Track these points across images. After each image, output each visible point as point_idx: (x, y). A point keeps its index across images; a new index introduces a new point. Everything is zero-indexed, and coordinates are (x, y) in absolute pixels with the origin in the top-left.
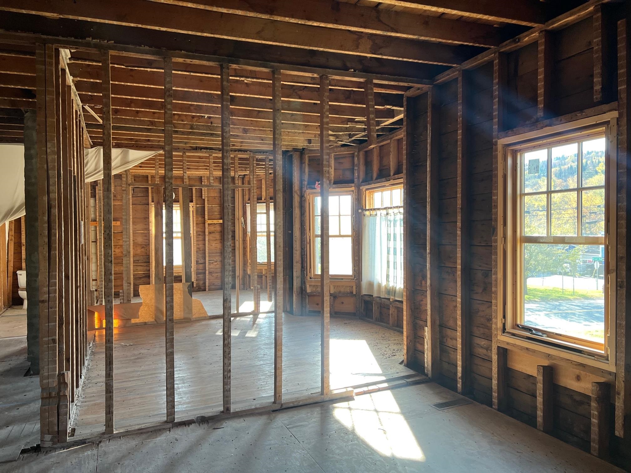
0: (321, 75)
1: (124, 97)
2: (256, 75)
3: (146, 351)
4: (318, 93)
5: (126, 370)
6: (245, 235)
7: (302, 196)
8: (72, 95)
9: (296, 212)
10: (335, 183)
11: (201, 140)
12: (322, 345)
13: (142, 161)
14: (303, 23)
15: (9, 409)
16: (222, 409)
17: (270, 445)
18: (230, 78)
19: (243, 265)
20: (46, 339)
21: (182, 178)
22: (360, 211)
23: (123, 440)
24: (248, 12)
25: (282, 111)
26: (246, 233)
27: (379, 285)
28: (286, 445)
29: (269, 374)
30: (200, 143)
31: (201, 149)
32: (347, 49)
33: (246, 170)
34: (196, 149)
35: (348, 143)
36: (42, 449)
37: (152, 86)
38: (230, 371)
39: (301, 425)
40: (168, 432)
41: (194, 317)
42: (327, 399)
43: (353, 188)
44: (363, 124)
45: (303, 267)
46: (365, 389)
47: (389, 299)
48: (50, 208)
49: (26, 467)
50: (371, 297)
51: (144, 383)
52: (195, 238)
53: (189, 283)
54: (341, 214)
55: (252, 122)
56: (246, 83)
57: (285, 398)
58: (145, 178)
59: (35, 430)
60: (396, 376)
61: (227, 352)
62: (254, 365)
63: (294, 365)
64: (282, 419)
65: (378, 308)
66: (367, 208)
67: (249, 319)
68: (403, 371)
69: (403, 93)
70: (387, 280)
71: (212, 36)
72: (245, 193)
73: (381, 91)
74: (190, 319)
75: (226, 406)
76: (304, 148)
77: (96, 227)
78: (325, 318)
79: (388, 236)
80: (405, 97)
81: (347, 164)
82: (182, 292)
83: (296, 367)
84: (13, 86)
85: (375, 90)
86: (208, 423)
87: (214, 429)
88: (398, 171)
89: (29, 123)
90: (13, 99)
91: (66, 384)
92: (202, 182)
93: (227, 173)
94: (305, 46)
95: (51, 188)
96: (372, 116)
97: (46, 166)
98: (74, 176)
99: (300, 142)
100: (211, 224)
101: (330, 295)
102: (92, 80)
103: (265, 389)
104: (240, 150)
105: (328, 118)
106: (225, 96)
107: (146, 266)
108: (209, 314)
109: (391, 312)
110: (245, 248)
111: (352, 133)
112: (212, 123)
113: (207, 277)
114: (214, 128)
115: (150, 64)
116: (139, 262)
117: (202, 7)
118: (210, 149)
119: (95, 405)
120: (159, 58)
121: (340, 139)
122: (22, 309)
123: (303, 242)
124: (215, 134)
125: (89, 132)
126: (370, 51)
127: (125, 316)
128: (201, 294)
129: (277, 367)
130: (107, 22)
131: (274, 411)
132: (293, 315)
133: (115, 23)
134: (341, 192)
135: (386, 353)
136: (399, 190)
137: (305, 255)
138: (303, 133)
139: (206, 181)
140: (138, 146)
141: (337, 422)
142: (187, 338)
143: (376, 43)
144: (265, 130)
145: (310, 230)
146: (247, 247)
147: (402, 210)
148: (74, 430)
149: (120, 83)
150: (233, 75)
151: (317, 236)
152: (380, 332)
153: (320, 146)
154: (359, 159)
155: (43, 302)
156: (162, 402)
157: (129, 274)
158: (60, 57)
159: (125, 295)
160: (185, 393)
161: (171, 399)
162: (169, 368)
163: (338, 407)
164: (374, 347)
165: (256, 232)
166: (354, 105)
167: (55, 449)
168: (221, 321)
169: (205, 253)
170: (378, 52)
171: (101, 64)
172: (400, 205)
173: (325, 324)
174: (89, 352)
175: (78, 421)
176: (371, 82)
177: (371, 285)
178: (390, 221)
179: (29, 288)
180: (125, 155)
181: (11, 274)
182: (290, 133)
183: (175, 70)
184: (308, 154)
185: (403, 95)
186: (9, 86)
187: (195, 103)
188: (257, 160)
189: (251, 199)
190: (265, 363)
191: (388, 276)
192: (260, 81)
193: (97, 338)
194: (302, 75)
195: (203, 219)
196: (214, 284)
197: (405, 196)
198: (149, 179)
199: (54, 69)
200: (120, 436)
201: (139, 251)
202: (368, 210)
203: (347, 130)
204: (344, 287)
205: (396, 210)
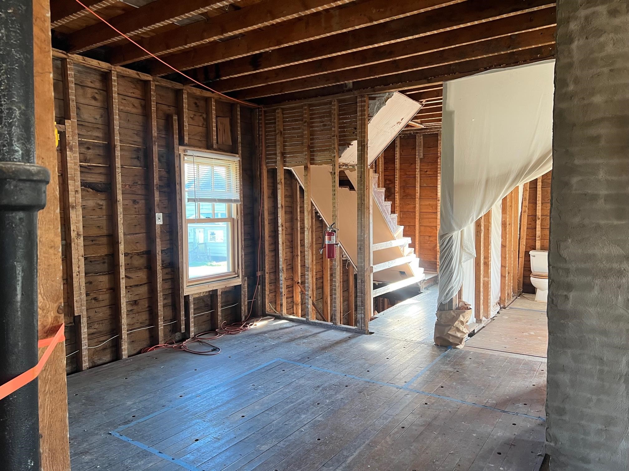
122: (534, 299)
181: (522, 254)
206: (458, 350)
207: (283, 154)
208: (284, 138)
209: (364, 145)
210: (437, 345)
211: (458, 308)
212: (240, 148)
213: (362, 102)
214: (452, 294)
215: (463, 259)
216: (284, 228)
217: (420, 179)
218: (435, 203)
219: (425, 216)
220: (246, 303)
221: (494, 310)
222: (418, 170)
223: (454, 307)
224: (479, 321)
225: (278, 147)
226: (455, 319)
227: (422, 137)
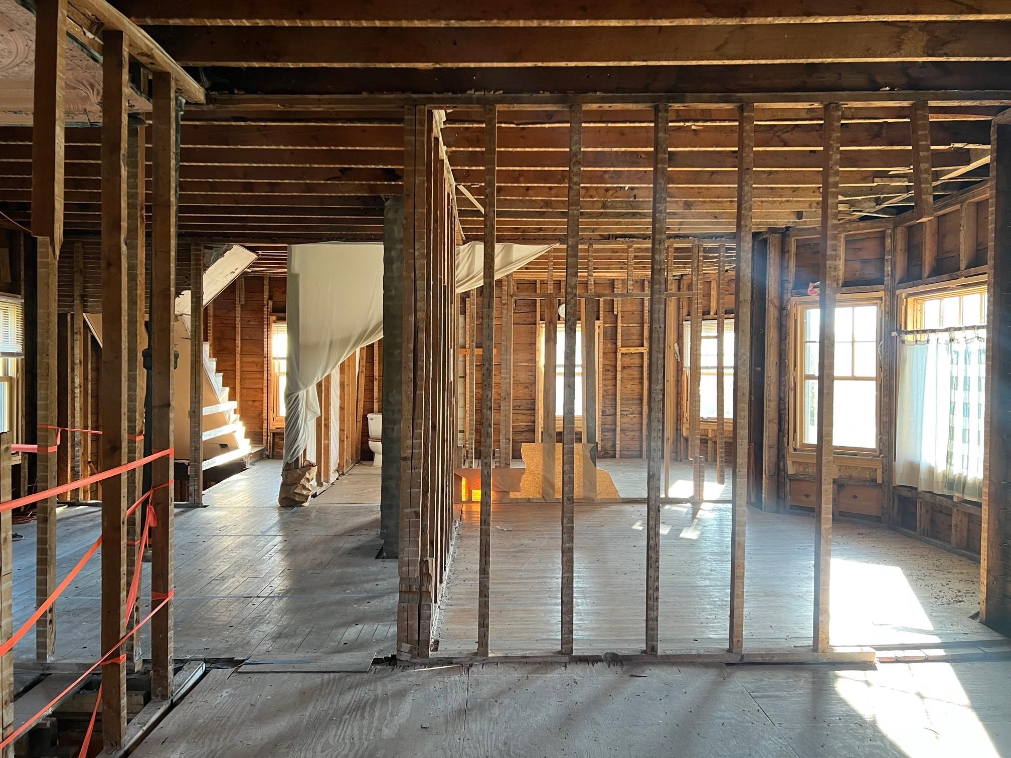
0: (826, 103)
1: (511, 168)
2: (710, 116)
3: (530, 541)
4: (820, 134)
5: (503, 566)
6: (680, 372)
7: (782, 309)
8: (445, 173)
9: (772, 335)
10: (845, 285)
11: (617, 223)
12: (817, 566)
13: (531, 259)
14: (798, 22)
15: (358, 601)
16: (643, 647)
17: (722, 718)
18: (670, 124)
19: (675, 421)
20: (407, 510)
21: (586, 284)
22: (894, 334)
23: (501, 669)
24: (704, 19)
25: (754, 169)
26: (682, 368)
27: (931, 471)
28: (750, 724)
29: (719, 603)
30: (615, 229)
31: (616, 238)
32: (878, 53)
33: (685, 267)
34: (609, 238)
35: (873, 213)
36: (398, 662)
37: (551, 149)
38: (657, 589)
39: (777, 697)
40: (563, 668)
41: (599, 497)
42: (825, 661)
43: (881, 294)
44: (905, 179)
45: (780, 430)
46: (900, 654)
47: (951, 498)
48: (416, 332)
49: (379, 683)
50: (914, 491)
51: (528, 590)
52: (601, 375)
53: (592, 445)
54: (856, 340)
55: (700, 191)
56: (694, 130)
57: (749, 646)
58: (532, 285)
59: (389, 635)
60: (963, 638)
61: (653, 559)
62: (695, 585)
63: (763, 594)
64: (742, 680)
65: (927, 511)
66: (909, 328)
67: (685, 510)
68: (977, 632)
69: (990, 118)
70: (947, 462)
71: (644, 63)
72: (681, 304)
73: (944, 118)
74: (594, 500)
75: (650, 643)
76: (789, 227)
77: (465, 356)
78: (822, 521)
79: (951, 382)
80: (994, 126)
81: (870, 250)
82: (582, 458)
83: (767, 598)
84: (373, 166)
85: (932, 117)
86: (623, 665)
87: (632, 676)
88: (977, 261)
89: (390, 215)
90: (372, 183)
91: (430, 576)
92: (614, 288)
93: (660, 275)
94: (800, 58)
95: (419, 304)
96: (924, 166)
97: (413, 274)
98: (445, 286)
99: (783, 218)
100: (626, 354)
101: (834, 482)
102: (470, 149)
103: (712, 627)
104: (677, 236)
105: (838, 176)
106: (660, 156)
107: (530, 415)
108: (622, 496)
109: (954, 522)
110: (679, 394)
111: (882, 196)
112: (635, 197)
113: (618, 437)
114: (638, 205)
115: (549, 117)
116: (521, 408)
117: (631, 23)
118: (629, 238)
119: (463, 611)
120: (563, 107)
121: (858, 207)
122: (372, 465)
123: (783, 388)
124: (640, 213)
125: (462, 222)
126: (924, 52)
127: (502, 487)
128: (608, 461)
129: (735, 595)
130: (495, 65)
131: (728, 664)
132: (761, 510)
133: (506, 65)
134: (856, 300)
135: (941, 594)
136: (978, 296)
137: (785, 409)
138: (788, 201)
139: (620, 286)
140: (525, 239)
141: (842, 702)
142: (589, 529)
143: (937, 37)
144: (721, 202)
145: (795, 366)
146: (682, 391)
147: (983, 333)
148: (437, 642)
149: (508, 149)
150: (674, 119)
151: (811, 377)
152: (930, 556)
153: (820, 222)
154: (894, 241)
155: (405, 459)
156: (554, 622)
157: (507, 426)
158: (434, 122)
159: (503, 456)
160: (588, 614)
161: (568, 619)
162: (566, 572)
163: (845, 678)
164: (917, 580)
165: (700, 368)
166: (889, 148)
167: (414, 665)
168: (644, 508)
169: (615, 400)
170: (941, 52)
171: (484, 125)
172: (979, 324)
173: (823, 531)
174: (455, 534)
175: (442, 630)
176: (925, 106)
177: (914, 468)
178: (957, 353)
179: (386, 438)
180: (508, 252)
181: (360, 418)
182: (764, 204)
183: (585, 122)
184: (796, 236)
185: (990, 121)
186: (369, 166)
187: (612, 169)
188: (705, 250)
189: (693, 313)
190: (713, 584)
191: (949, 455)
192: (718, 124)
193: (464, 515)
194: (791, 107)
195: (614, 346)
196: (628, 448)
197: (992, 308)
198: (538, 285)
199: (426, 140)
200: (497, 661)
201: (521, 392)
202: (912, 332)
203: (872, 192)
204: (859, 469)
205: (970, 334)
206: (303, 508)
207: (83, 297)
208: (84, 277)
209: (199, 297)
210: (282, 506)
211: (303, 467)
212: (23, 287)
213: (196, 250)
214: (298, 453)
215: (308, 418)
216: (82, 389)
217: (241, 331)
218: (260, 360)
219: (248, 376)
220: (26, 488)
221: (333, 477)
222: (238, 319)
223: (300, 466)
224: (320, 484)
225: (76, 288)
226: (302, 476)
227: (243, 280)
